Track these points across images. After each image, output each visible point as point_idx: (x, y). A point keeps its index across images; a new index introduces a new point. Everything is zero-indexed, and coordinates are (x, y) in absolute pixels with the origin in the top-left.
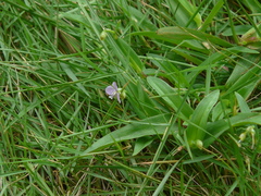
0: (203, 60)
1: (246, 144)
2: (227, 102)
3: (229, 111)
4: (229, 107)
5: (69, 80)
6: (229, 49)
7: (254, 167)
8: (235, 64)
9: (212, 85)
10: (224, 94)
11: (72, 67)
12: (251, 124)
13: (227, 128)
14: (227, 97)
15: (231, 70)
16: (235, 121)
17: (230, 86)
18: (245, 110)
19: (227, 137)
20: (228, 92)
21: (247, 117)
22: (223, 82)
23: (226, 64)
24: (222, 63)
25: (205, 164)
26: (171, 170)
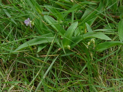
0: (70, 7)
1: (91, 47)
2: (82, 27)
3: (83, 31)
4: (82, 30)
5: (7, 17)
6: (82, 3)
8: (85, 9)
9: (75, 19)
10: (80, 23)
11: (9, 11)
12: (93, 38)
13: (82, 39)
14: (82, 25)
15: (83, 12)
16: (85, 36)
17: (83, 19)
18: (90, 31)
19: (82, 44)
20: (82, 23)
21: (91, 34)
22: (80, 18)
23: (81, 10)
24: (79, 9)
25: (71, 56)
26: (55, 60)
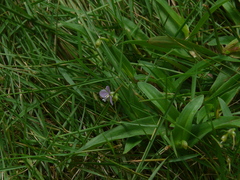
0: (190, 67)
1: (228, 145)
2: (211, 106)
3: (212, 114)
4: (212, 111)
5: (66, 83)
6: (213, 58)
7: (234, 166)
8: (219, 72)
9: (197, 90)
10: (208, 99)
11: (69, 72)
12: (232, 127)
13: (210, 130)
14: (211, 101)
15: (215, 77)
16: (217, 124)
17: (214, 91)
18: (228, 114)
19: (211, 139)
20: (212, 97)
21: (228, 120)
22: (208, 88)
23: (211, 72)
24: (207, 71)
25: (190, 162)
26: (158, 168)
